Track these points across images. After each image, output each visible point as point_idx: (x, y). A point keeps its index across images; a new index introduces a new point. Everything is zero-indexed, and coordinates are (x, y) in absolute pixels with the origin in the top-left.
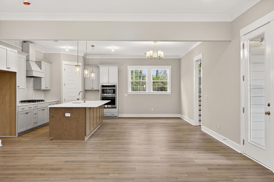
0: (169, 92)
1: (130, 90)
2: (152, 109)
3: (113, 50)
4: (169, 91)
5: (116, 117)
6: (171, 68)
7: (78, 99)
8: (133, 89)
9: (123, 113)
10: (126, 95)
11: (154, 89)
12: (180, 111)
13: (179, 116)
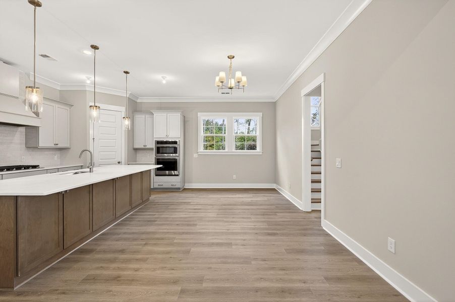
0: (259, 151)
1: (201, 149)
2: (234, 176)
3: (164, 82)
4: (259, 149)
5: (179, 189)
6: (262, 116)
7: (119, 163)
8: (206, 148)
9: (191, 182)
10: (195, 155)
11: (237, 148)
12: (276, 179)
13: (274, 186)
